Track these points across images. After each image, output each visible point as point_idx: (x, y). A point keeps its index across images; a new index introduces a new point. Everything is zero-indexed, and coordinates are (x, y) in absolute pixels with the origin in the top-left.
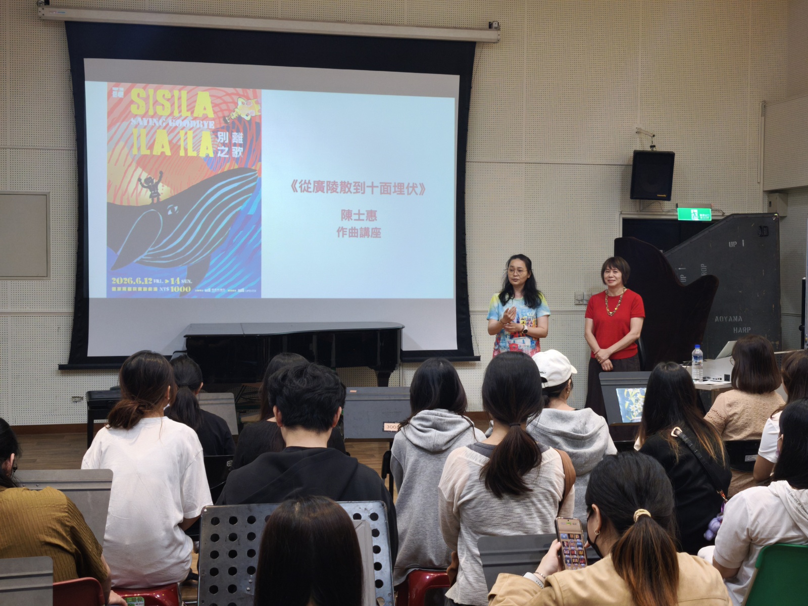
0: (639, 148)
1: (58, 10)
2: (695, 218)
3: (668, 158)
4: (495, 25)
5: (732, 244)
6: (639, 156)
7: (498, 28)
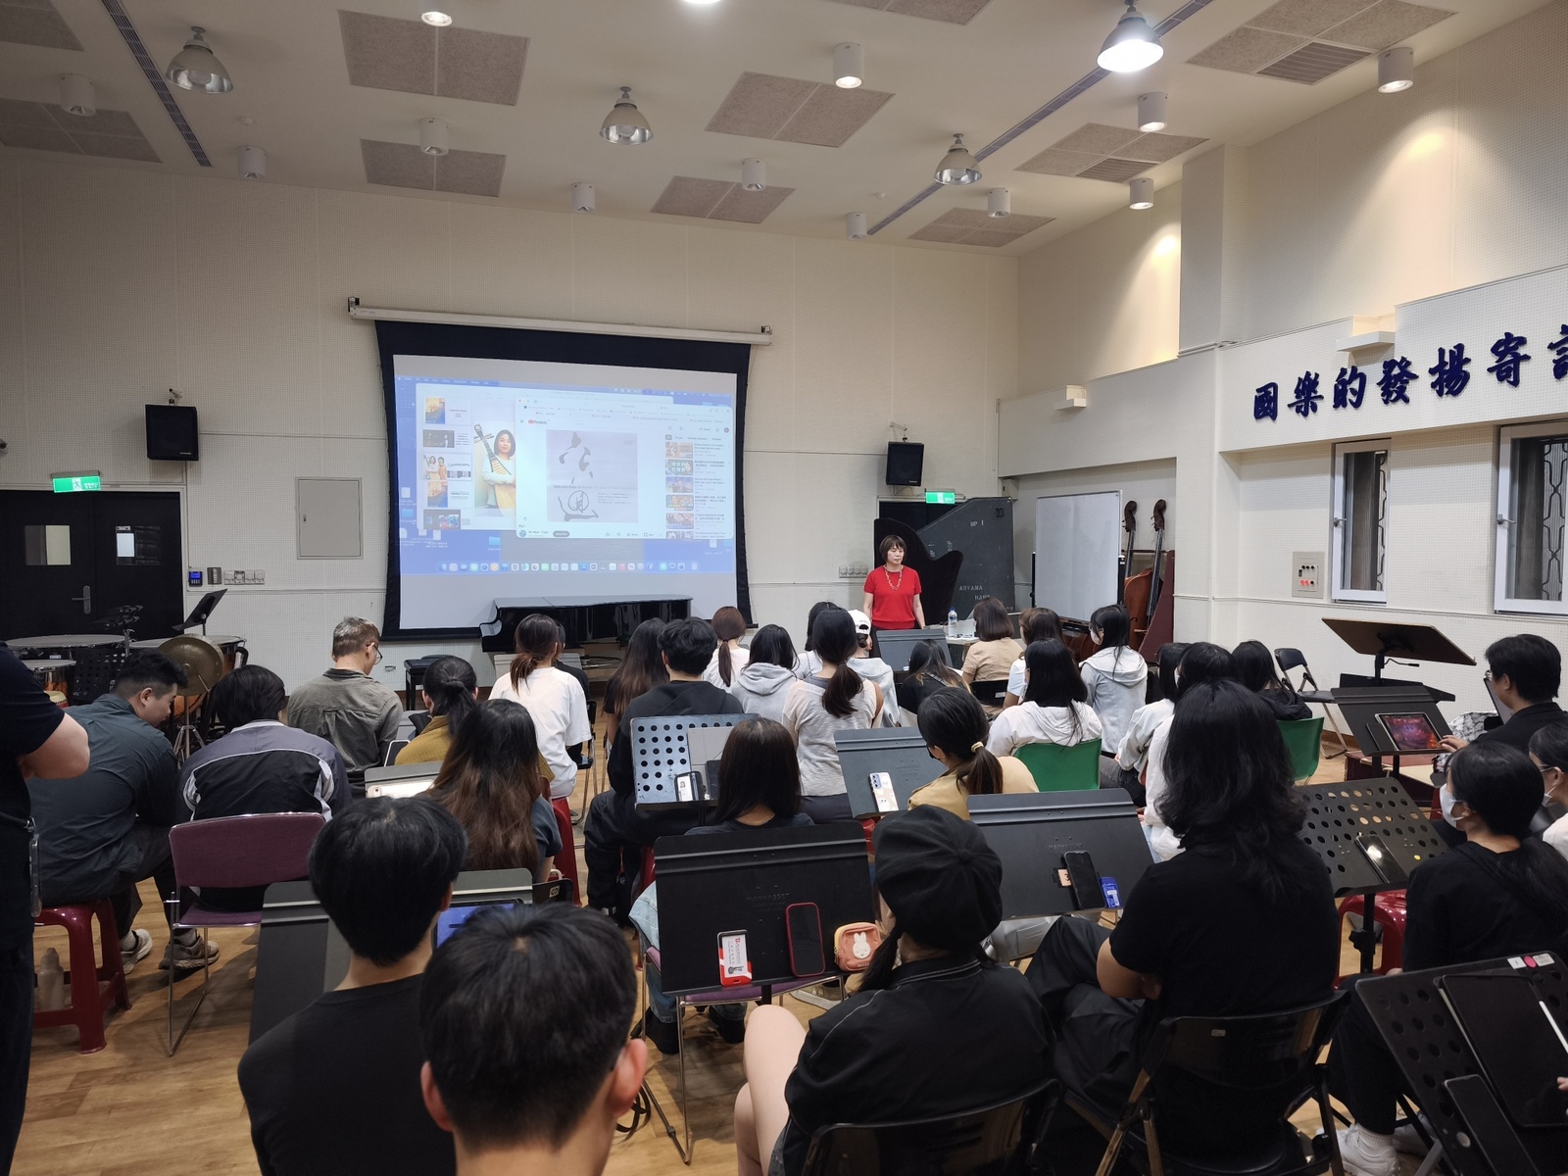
0: (893, 440)
1: (369, 310)
2: (941, 501)
3: (917, 450)
4: (767, 329)
5: (973, 524)
6: (893, 447)
7: (770, 333)
